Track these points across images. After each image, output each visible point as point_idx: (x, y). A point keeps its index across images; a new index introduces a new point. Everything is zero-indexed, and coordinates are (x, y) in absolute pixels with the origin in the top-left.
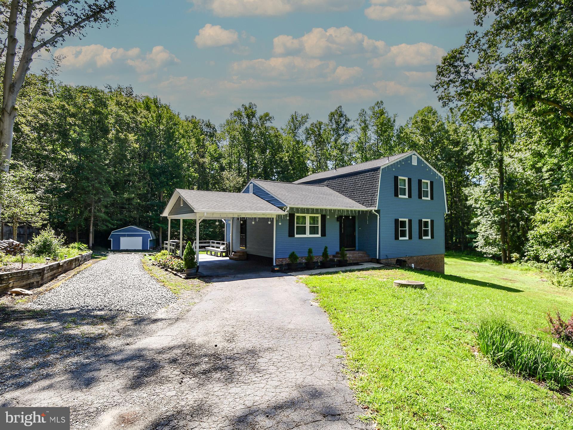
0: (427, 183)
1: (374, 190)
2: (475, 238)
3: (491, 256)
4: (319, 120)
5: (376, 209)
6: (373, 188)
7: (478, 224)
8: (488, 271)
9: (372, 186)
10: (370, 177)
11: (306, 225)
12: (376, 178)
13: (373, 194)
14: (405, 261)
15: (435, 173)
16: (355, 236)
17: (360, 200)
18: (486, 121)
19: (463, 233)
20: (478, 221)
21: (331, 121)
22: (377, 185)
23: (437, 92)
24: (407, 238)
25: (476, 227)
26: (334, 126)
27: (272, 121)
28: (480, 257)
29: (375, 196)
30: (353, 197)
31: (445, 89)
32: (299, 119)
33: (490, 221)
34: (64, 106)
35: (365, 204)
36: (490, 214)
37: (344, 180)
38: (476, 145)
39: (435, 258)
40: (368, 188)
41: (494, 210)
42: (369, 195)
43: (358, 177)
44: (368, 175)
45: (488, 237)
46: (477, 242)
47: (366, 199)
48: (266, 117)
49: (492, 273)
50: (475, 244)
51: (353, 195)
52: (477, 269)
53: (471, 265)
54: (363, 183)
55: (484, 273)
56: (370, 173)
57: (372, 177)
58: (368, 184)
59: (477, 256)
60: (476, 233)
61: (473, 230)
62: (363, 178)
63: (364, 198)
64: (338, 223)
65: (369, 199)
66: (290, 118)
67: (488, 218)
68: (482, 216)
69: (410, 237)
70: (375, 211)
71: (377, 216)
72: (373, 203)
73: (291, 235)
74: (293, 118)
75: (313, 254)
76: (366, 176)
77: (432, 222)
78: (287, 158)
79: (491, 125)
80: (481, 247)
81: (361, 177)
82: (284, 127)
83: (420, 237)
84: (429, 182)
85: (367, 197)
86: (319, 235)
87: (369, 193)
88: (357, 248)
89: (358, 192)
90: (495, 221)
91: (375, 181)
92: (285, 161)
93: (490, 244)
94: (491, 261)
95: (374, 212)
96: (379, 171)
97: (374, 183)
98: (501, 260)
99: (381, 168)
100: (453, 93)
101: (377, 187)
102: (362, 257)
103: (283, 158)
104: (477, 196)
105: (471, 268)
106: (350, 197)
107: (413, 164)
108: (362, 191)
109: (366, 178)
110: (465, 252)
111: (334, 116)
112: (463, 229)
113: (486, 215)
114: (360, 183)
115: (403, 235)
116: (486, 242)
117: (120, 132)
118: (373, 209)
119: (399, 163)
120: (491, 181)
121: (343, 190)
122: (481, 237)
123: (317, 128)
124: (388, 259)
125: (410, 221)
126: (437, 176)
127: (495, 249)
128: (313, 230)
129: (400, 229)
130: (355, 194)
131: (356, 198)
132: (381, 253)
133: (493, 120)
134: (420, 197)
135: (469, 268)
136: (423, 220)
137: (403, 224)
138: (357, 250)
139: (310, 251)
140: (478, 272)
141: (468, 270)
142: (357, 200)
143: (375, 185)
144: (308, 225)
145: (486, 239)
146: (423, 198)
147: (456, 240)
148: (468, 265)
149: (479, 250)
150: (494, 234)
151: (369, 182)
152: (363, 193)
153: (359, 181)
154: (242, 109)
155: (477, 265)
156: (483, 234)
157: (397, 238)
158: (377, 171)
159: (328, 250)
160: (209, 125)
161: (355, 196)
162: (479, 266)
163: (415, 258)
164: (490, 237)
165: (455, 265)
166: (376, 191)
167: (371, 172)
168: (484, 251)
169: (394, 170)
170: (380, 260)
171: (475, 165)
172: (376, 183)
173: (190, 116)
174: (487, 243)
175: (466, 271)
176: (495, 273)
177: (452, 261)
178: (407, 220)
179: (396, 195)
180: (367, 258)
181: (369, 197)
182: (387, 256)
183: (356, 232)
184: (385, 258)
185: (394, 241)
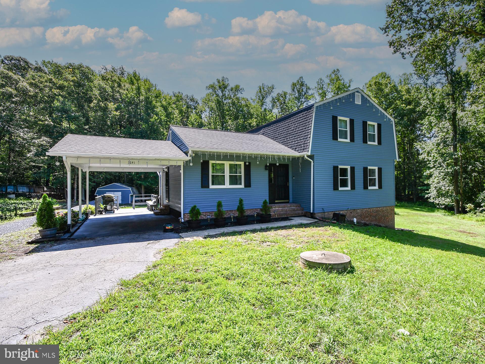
0: (374, 126)
1: (307, 132)
2: (428, 190)
3: (443, 206)
4: (284, 91)
5: (309, 154)
6: (306, 129)
7: (430, 176)
8: (442, 222)
9: (305, 127)
10: (304, 118)
11: (225, 174)
12: (309, 118)
13: (306, 137)
14: (344, 216)
15: (384, 114)
16: (288, 187)
17: (293, 145)
18: (439, 75)
19: (415, 185)
20: (431, 173)
21: (293, 90)
22: (310, 125)
23: (388, 35)
24: (349, 188)
25: (429, 179)
26: (297, 95)
27: (242, 92)
28: (432, 207)
29: (308, 139)
30: (286, 142)
31: (397, 32)
32: (266, 89)
33: (443, 172)
34: (51, 79)
35: (297, 149)
36: (443, 166)
37: (278, 125)
38: (429, 99)
39: (383, 211)
40: (301, 131)
41: (447, 162)
42: (302, 138)
43: (292, 120)
44: (301, 116)
45: (440, 188)
46: (429, 193)
47: (299, 144)
48: (237, 89)
49: (446, 225)
50: (426, 196)
51: (286, 140)
52: (430, 220)
53: (424, 216)
54: (296, 125)
55: (438, 224)
56: (303, 113)
57: (305, 117)
58: (301, 126)
59: (429, 206)
60: (428, 185)
61: (426, 182)
62: (296, 120)
63: (296, 142)
64: (267, 172)
65: (302, 143)
66: (258, 89)
67: (442, 169)
68: (435, 168)
69: (353, 187)
70: (308, 156)
71: (311, 162)
72: (305, 147)
73: (205, 184)
74: (260, 89)
75: (224, 209)
76: (299, 117)
77: (380, 170)
78: (255, 123)
79: (444, 80)
80: (433, 198)
81: (294, 119)
82: (254, 98)
83: (366, 187)
84: (376, 124)
85: (299, 141)
86: (242, 186)
87: (302, 136)
88: (291, 200)
89: (291, 136)
90: (448, 172)
91: (308, 121)
92: (253, 126)
93: (443, 195)
94: (443, 211)
95: (307, 158)
96: (312, 109)
97: (307, 124)
98: (454, 210)
99: (315, 105)
100: (404, 37)
101: (310, 128)
102: (294, 210)
103: (251, 123)
104: (430, 149)
105: (424, 218)
106: (284, 143)
107: (356, 103)
108: (294, 135)
109: (299, 120)
110: (418, 203)
111: (296, 86)
112: (416, 182)
113: (439, 167)
114: (293, 126)
115: (344, 184)
116: (438, 193)
117: (101, 102)
118: (306, 154)
119: (338, 100)
120: (444, 134)
121: (277, 136)
122: (434, 189)
123: (282, 97)
124: (324, 212)
125: (353, 169)
126: (386, 118)
127: (448, 200)
128: (234, 180)
129: (339, 178)
130: (288, 139)
131: (289, 144)
132: (316, 206)
133: (446, 74)
134: (365, 141)
135: (422, 219)
136: (369, 168)
137: (344, 172)
138: (291, 203)
139: (219, 205)
140: (432, 223)
141: (421, 221)
142: (290, 146)
143: (308, 126)
144: (227, 174)
145: (439, 190)
146: (369, 143)
147: (408, 192)
148: (421, 215)
149: (431, 200)
150: (446, 186)
151: (301, 123)
152: (296, 137)
153: (292, 124)
154: (216, 83)
155: (430, 215)
156: (436, 185)
157: (336, 188)
158: (311, 109)
159: (244, 202)
160: (192, 100)
161: (289, 142)
162: (432, 216)
163: (358, 211)
164: (443, 188)
165: (407, 216)
166: (309, 133)
167: (304, 111)
168: (437, 202)
169: (332, 108)
170: (315, 214)
171: (428, 119)
172: (309, 123)
173: (177, 92)
174: (440, 194)
175: (419, 223)
176: (450, 224)
177: (404, 212)
178: (349, 168)
179: (335, 137)
180: (300, 212)
181: (302, 141)
182: (323, 209)
183: (290, 182)
184: (321, 212)
185: (333, 191)
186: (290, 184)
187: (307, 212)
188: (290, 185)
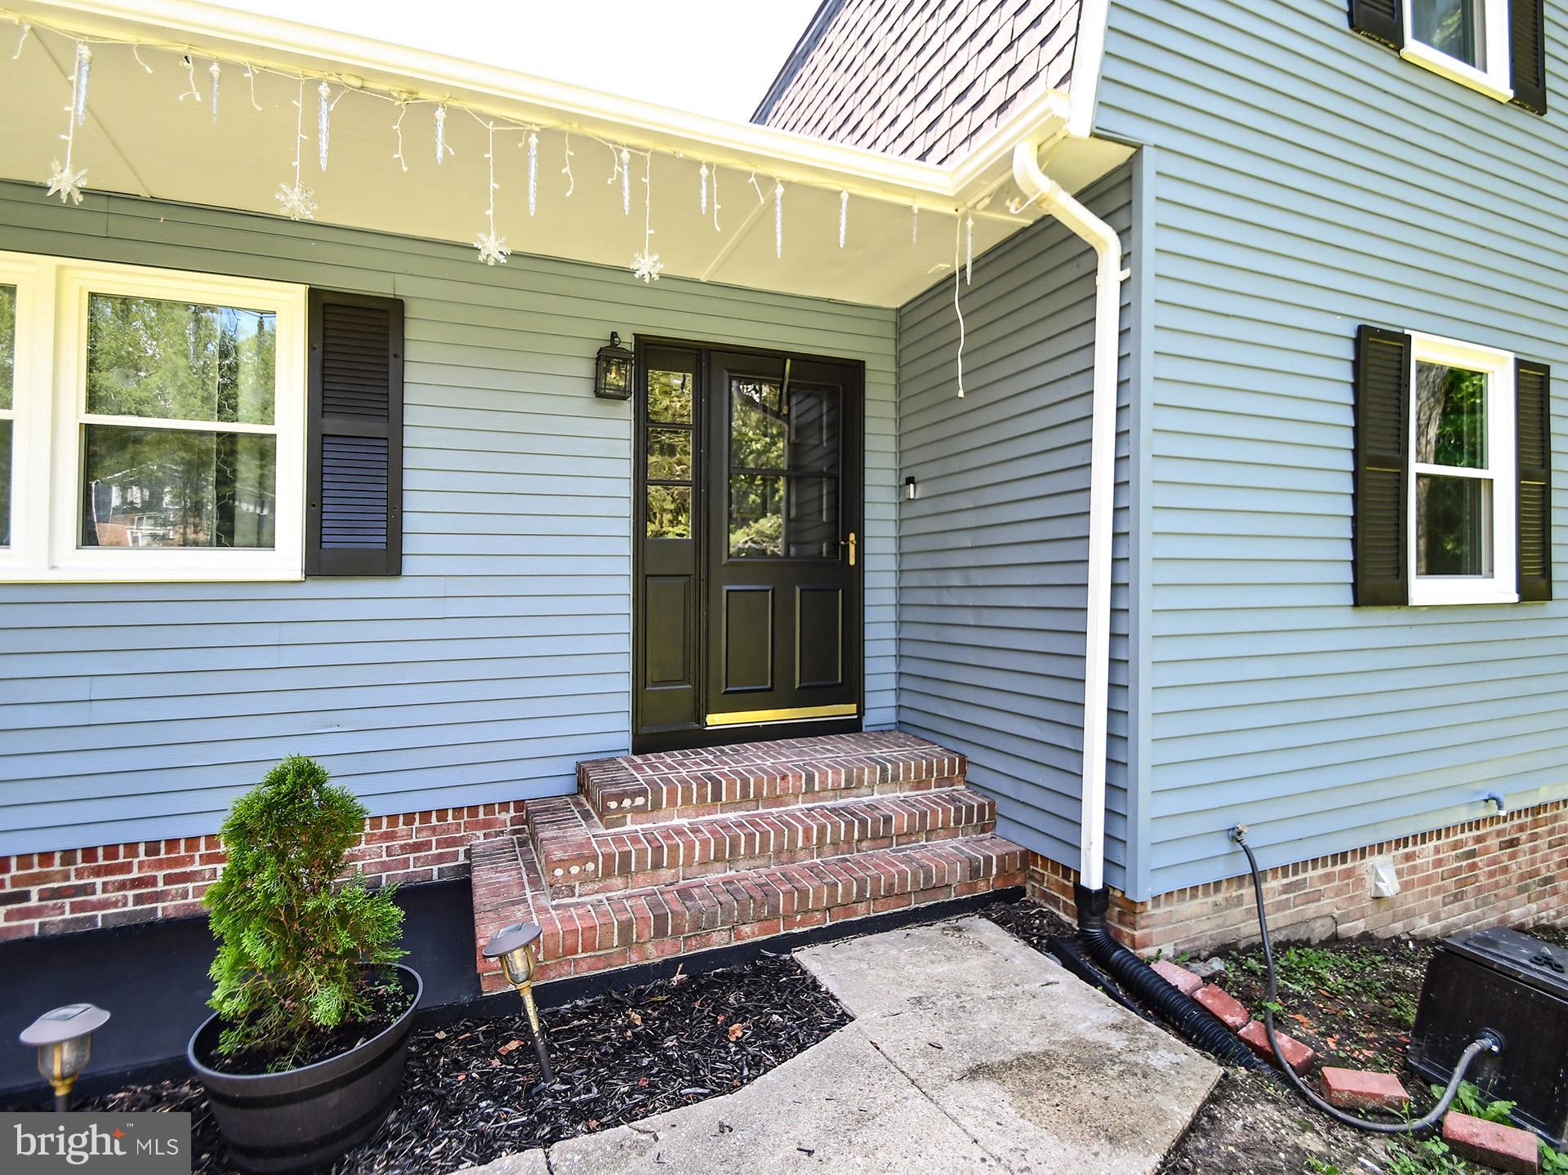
16: (852, 582)
24: (1499, 585)
69: (1534, 578)
71: (1094, 252)
88: (880, 704)
125: (1533, 385)
129: (1413, 467)
170: (1131, 909)
178: (1499, 367)
182: (1235, 835)
183: (870, 529)
184: (1219, 872)
185: (1351, 617)
186: (870, 546)
187: (1029, 856)
188: (870, 563)
